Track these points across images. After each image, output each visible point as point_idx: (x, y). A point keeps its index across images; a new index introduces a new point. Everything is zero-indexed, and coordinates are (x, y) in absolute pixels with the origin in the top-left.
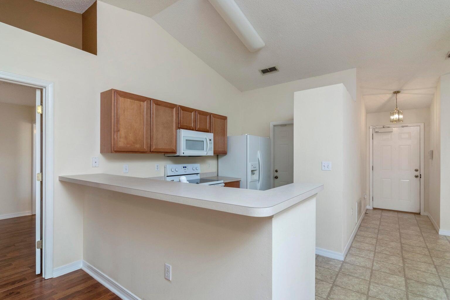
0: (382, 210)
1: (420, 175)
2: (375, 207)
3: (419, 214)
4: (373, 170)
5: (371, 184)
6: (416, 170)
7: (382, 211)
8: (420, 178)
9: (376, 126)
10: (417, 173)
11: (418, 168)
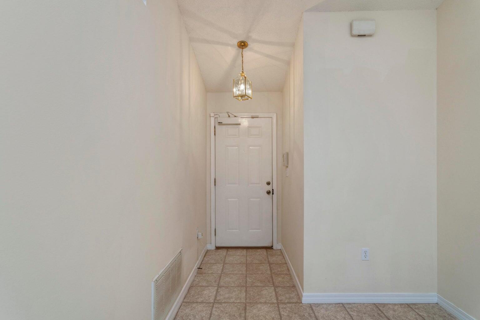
0: (228, 248)
1: (273, 190)
2: (218, 245)
3: (271, 248)
4: (215, 185)
5: (213, 207)
6: (268, 184)
7: (227, 250)
8: (273, 194)
9: (220, 114)
10: (269, 188)
11: (269, 180)
